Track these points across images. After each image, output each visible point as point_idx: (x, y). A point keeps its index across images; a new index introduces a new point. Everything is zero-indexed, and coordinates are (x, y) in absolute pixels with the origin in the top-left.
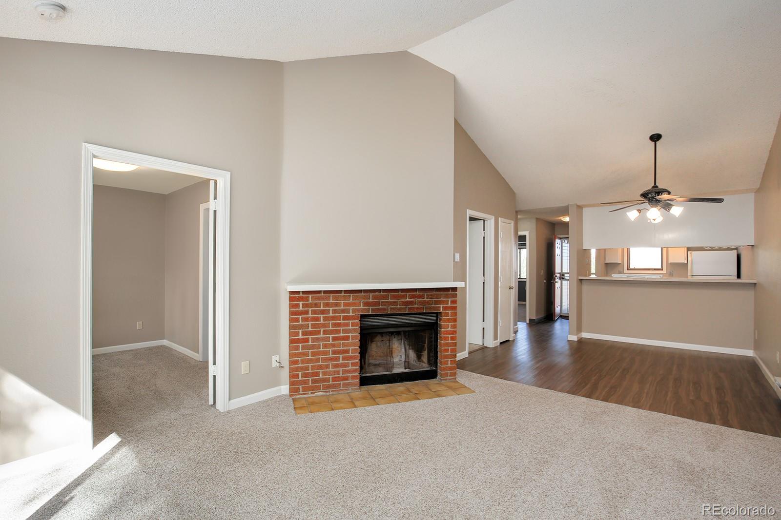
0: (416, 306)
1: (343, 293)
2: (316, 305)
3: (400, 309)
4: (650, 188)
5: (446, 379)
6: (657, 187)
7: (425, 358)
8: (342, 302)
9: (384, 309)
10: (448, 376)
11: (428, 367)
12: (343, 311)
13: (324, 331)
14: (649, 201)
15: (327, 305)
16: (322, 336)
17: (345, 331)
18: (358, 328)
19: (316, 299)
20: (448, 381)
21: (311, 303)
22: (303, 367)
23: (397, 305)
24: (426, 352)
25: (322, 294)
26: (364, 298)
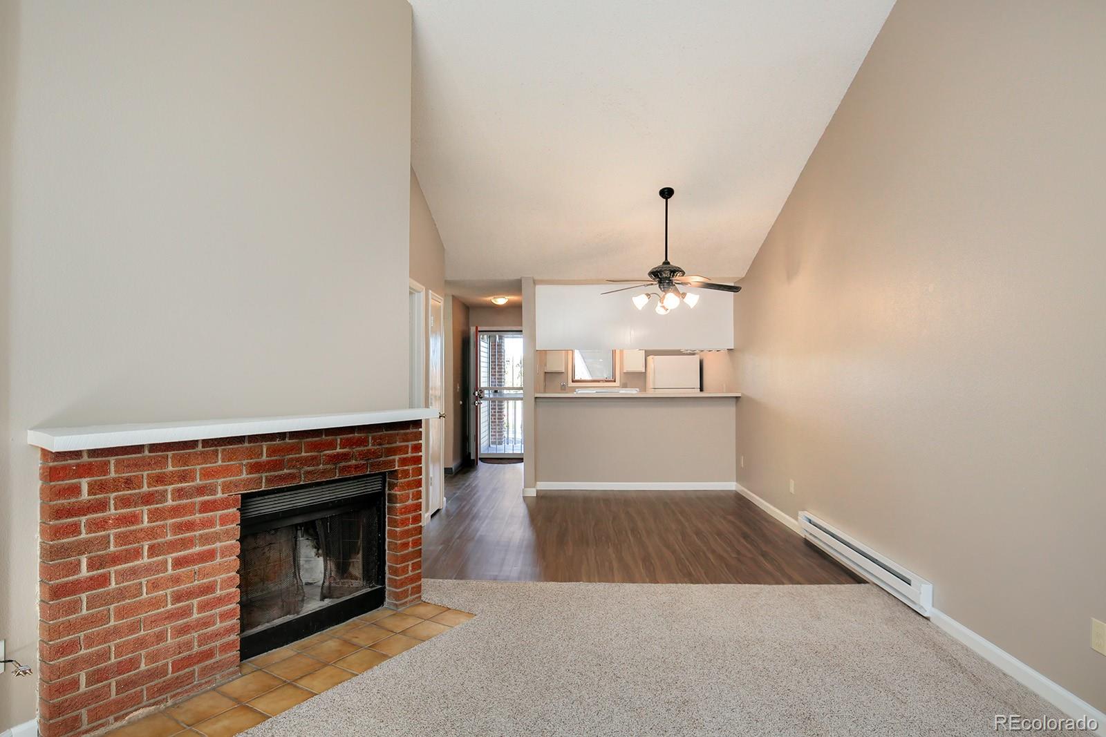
0: (354, 462)
1: (200, 445)
2: (129, 483)
3: (324, 472)
4: (661, 264)
5: (406, 602)
6: (668, 263)
7: (357, 568)
8: (198, 467)
9: (292, 477)
10: (407, 596)
11: (363, 587)
12: (201, 491)
13: (151, 548)
14: (660, 282)
15: (160, 479)
16: (145, 560)
17: (206, 539)
18: (235, 527)
19: (129, 466)
20: (408, 605)
21: (114, 480)
22: (91, 654)
23: (318, 465)
24: (360, 555)
25: (147, 453)
26: (251, 454)
